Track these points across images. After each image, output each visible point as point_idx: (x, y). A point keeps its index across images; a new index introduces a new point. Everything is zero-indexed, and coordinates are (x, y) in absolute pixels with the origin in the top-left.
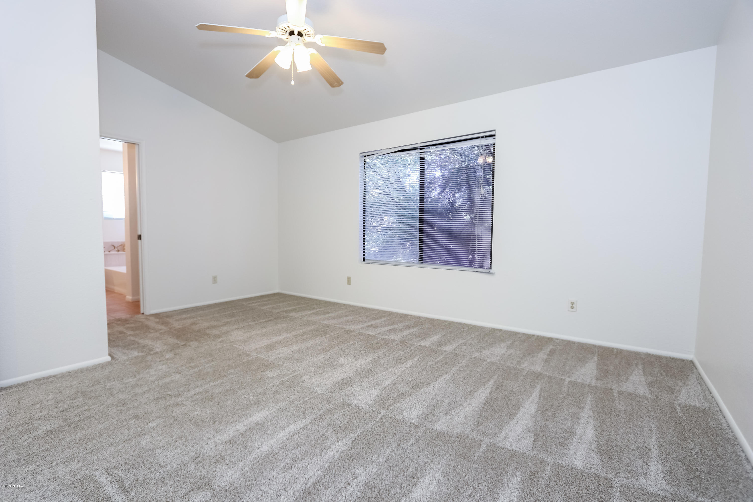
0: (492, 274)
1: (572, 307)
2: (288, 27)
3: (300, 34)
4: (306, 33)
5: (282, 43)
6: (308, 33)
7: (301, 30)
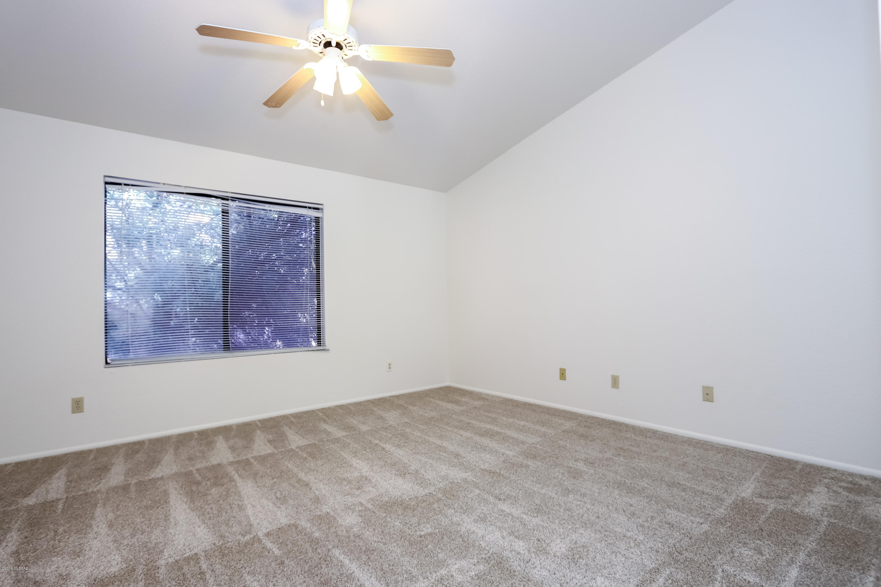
0: (328, 350)
1: (390, 368)
2: (323, 35)
3: (339, 46)
4: (347, 45)
5: (316, 58)
6: (349, 45)
7: (340, 40)
